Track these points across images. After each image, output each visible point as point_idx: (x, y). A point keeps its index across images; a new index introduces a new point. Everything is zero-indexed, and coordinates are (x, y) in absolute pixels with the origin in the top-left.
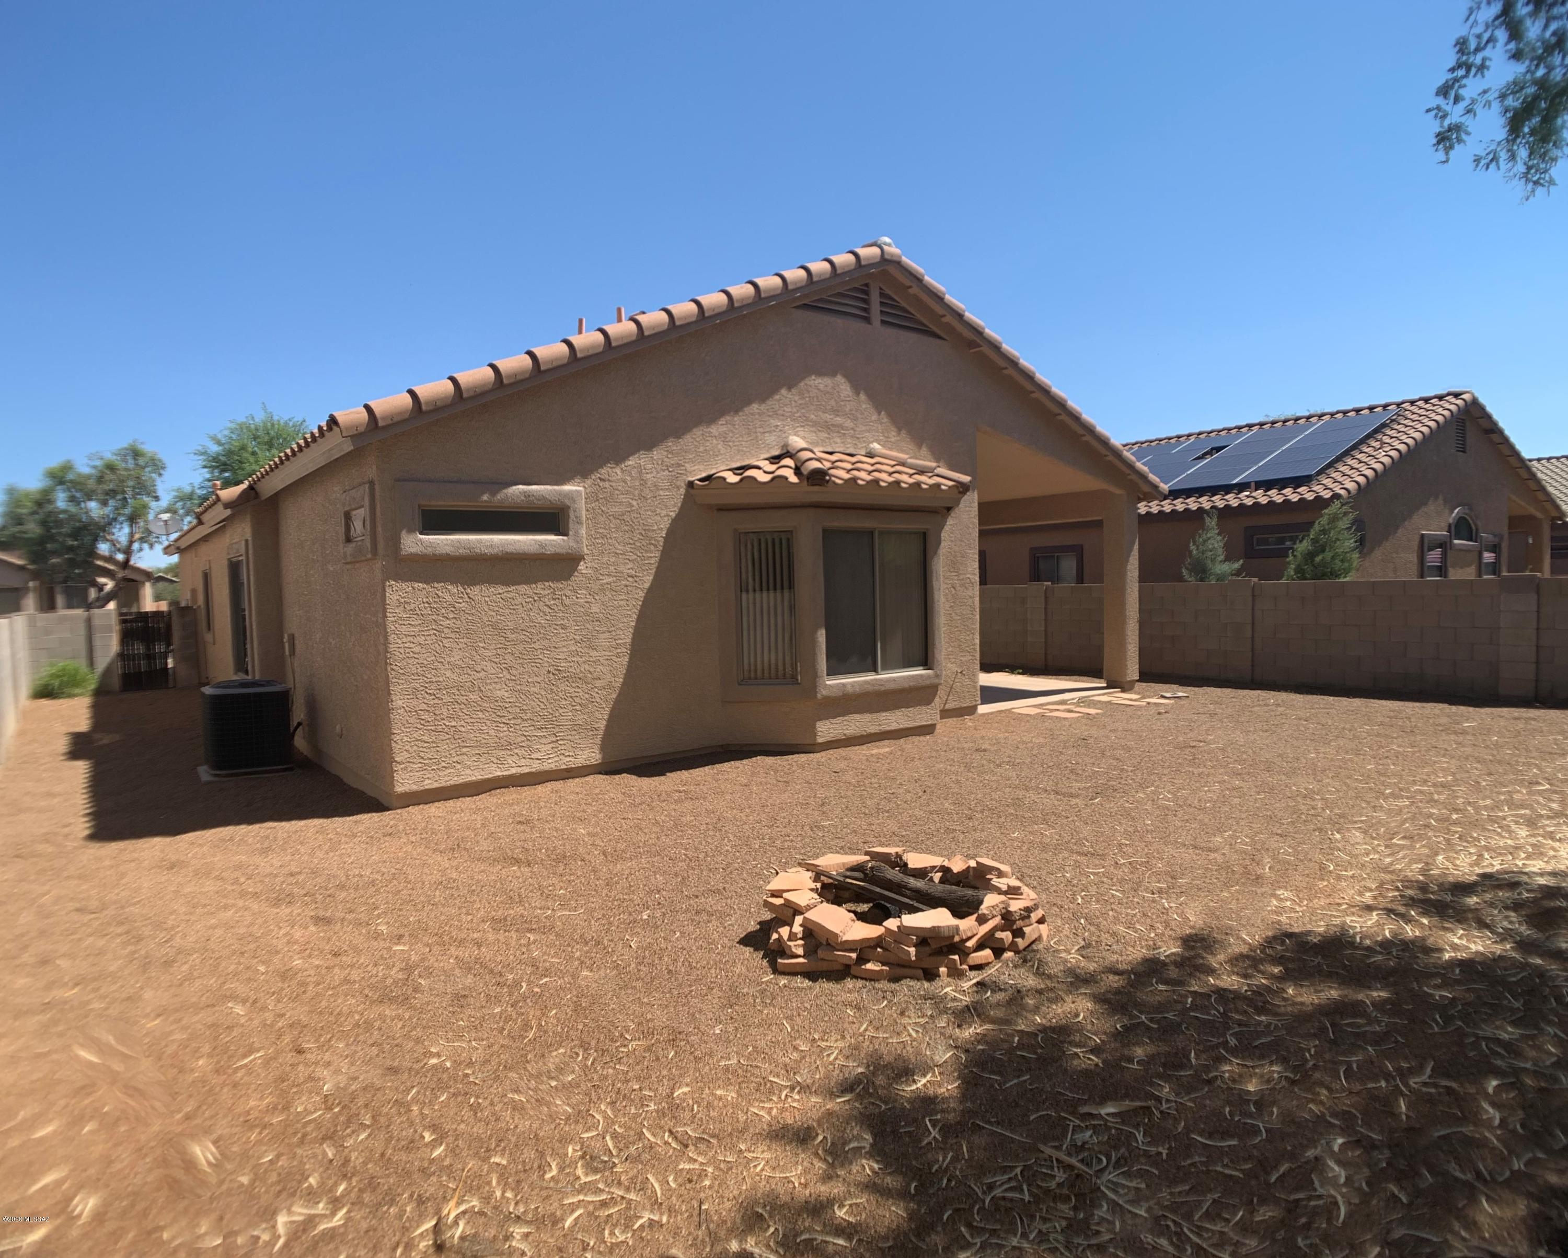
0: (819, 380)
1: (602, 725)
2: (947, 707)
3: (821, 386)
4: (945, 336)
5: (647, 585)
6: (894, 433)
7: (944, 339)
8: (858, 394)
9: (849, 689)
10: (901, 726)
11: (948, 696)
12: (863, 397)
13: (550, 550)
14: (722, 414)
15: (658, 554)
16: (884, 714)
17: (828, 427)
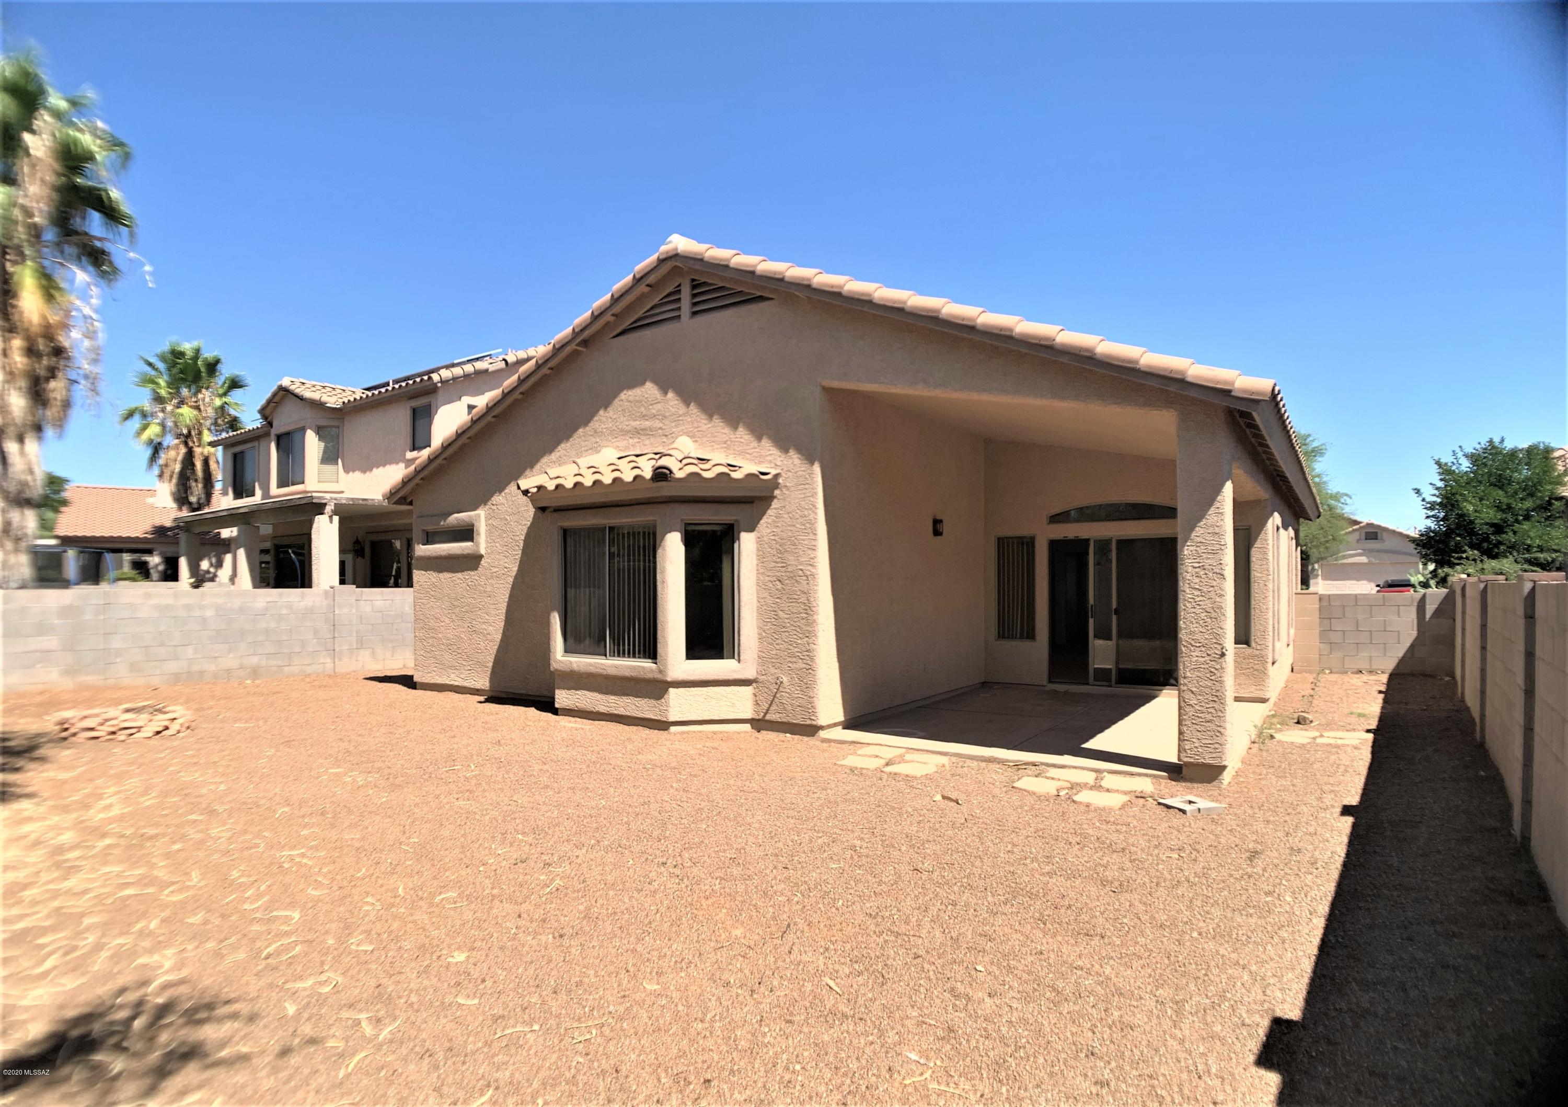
0: (630, 393)
1: (491, 664)
2: (768, 717)
3: (630, 398)
4: (770, 296)
5: (514, 574)
6: (705, 422)
7: (772, 299)
8: (666, 393)
9: (575, 667)
10: (628, 714)
11: (770, 705)
12: (670, 395)
13: (466, 552)
14: (558, 443)
15: (520, 552)
16: (613, 697)
17: (638, 432)
